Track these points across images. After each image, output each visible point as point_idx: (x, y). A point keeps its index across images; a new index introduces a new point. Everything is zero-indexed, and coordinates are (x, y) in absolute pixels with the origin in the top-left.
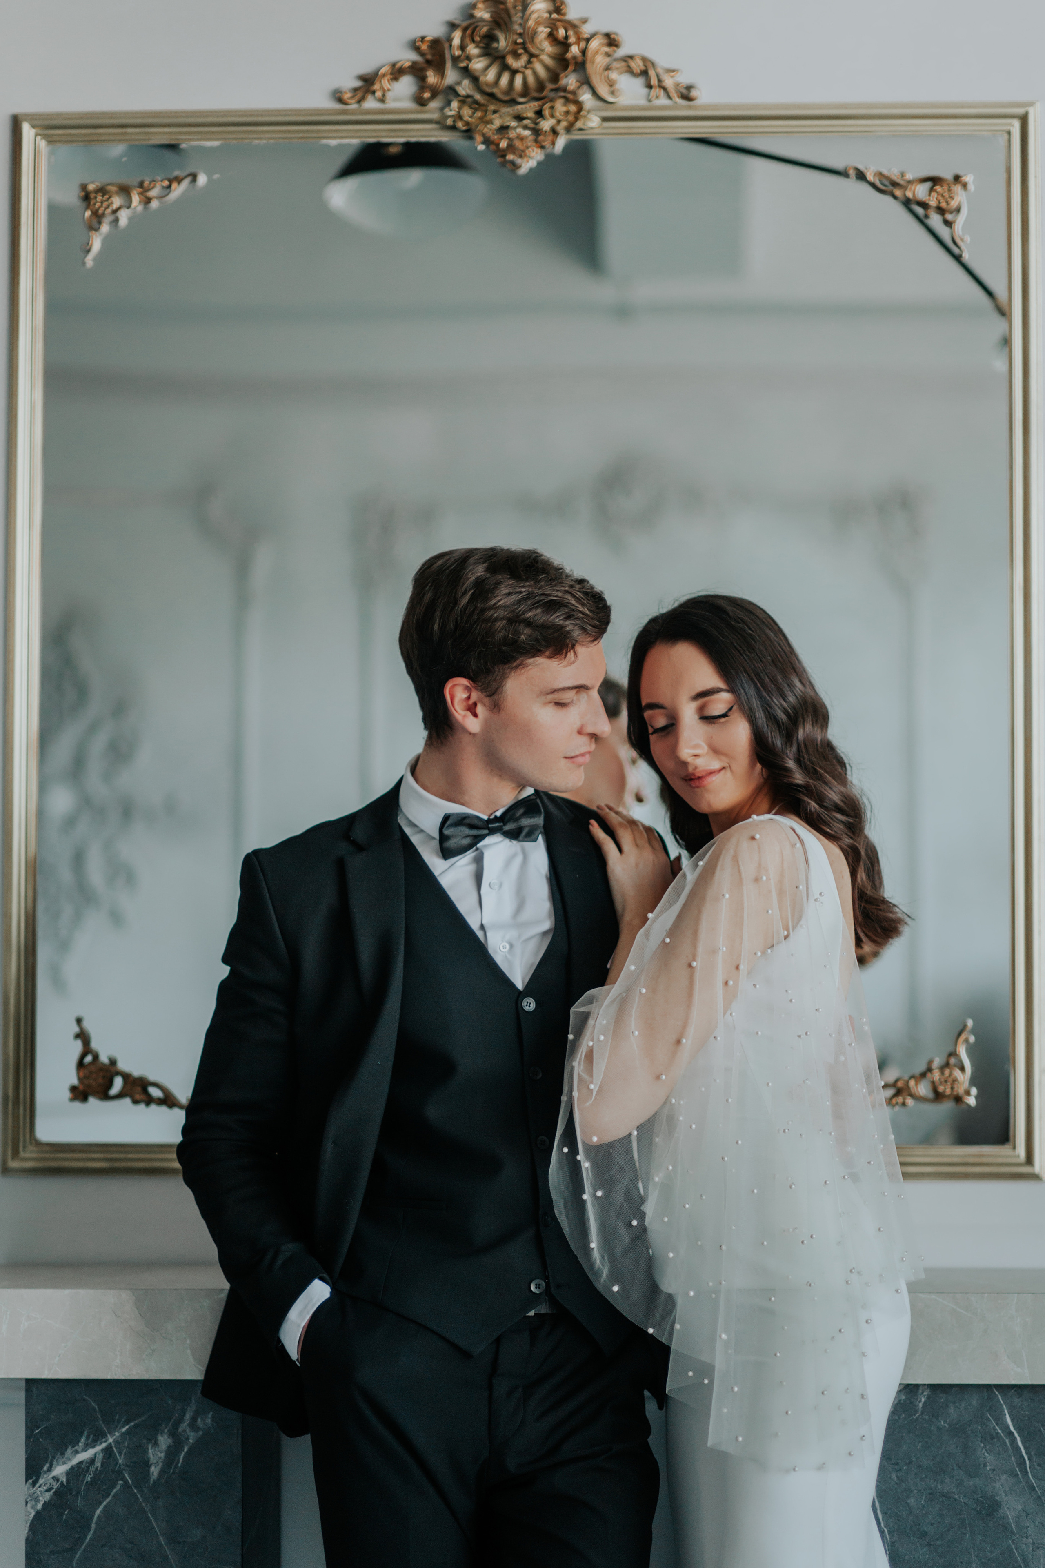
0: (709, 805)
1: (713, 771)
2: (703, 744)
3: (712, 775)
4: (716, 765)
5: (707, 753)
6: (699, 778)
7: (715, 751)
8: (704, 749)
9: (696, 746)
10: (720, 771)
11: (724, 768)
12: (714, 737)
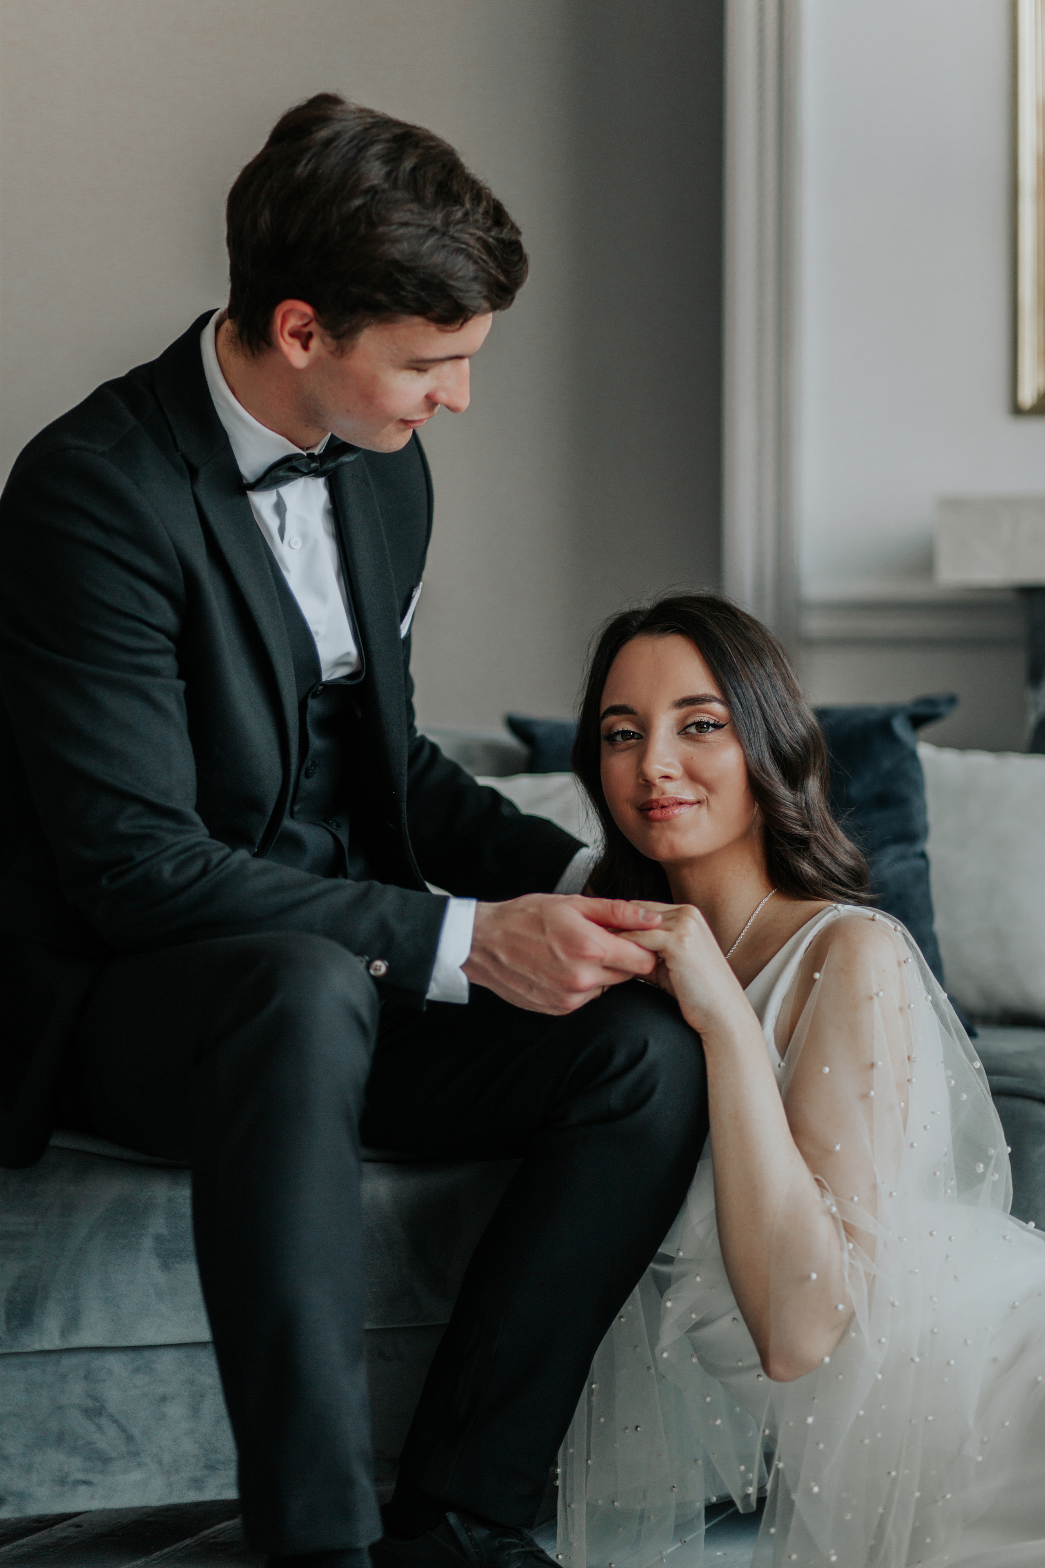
0: (672, 847)
1: (684, 801)
2: (678, 765)
3: (682, 806)
4: (688, 794)
5: (682, 776)
6: (663, 807)
7: (693, 776)
8: (676, 771)
9: (668, 765)
10: (692, 804)
11: (699, 802)
12: (695, 758)
